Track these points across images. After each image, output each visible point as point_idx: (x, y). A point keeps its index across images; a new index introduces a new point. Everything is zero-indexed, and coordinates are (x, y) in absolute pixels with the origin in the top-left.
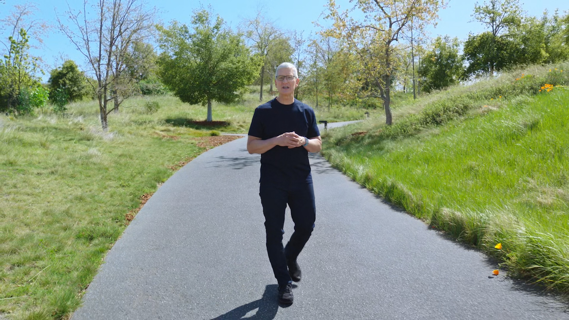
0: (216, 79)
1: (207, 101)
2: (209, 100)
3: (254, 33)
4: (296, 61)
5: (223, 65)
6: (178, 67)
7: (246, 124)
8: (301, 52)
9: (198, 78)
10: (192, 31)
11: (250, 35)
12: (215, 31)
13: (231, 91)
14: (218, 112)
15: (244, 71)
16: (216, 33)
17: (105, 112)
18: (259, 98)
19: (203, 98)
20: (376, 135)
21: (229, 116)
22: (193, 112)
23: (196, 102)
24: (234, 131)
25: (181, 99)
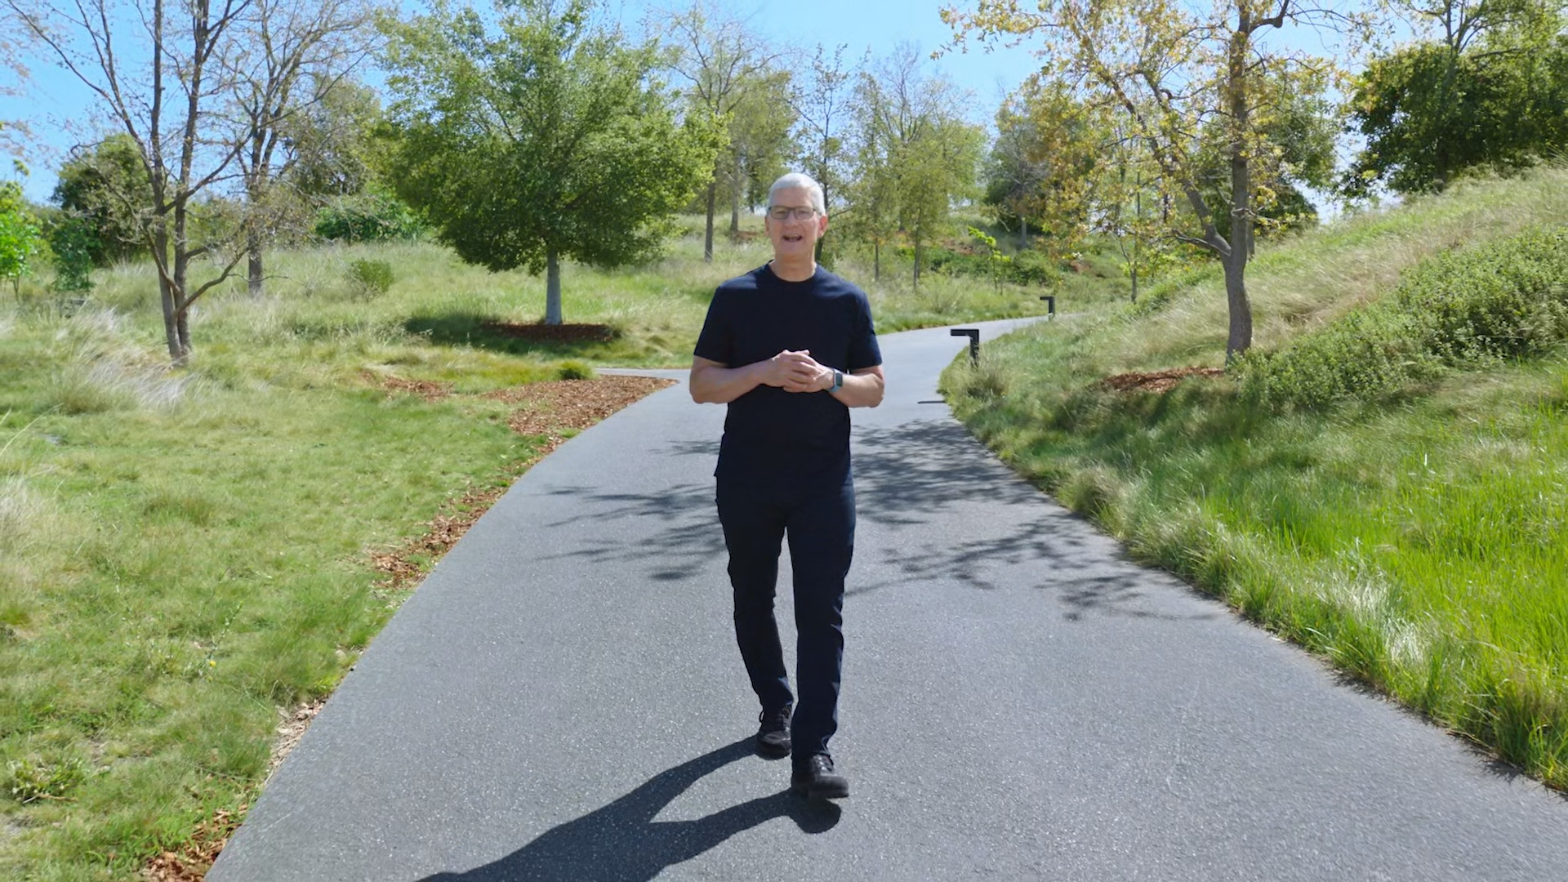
0: (572, 187)
1: (546, 259)
2: (553, 254)
3: (688, 52)
4: (820, 136)
5: (596, 142)
6: (450, 147)
7: (671, 334)
8: (833, 109)
9: (515, 183)
10: (494, 32)
11: (676, 60)
12: (570, 29)
13: (621, 228)
14: (579, 293)
15: (666, 163)
16: (573, 36)
17: (178, 296)
18: (702, 250)
19: (534, 250)
20: (1217, 393)
21: (617, 306)
22: (503, 294)
23: (511, 264)
24: (635, 357)
25: (460, 254)
